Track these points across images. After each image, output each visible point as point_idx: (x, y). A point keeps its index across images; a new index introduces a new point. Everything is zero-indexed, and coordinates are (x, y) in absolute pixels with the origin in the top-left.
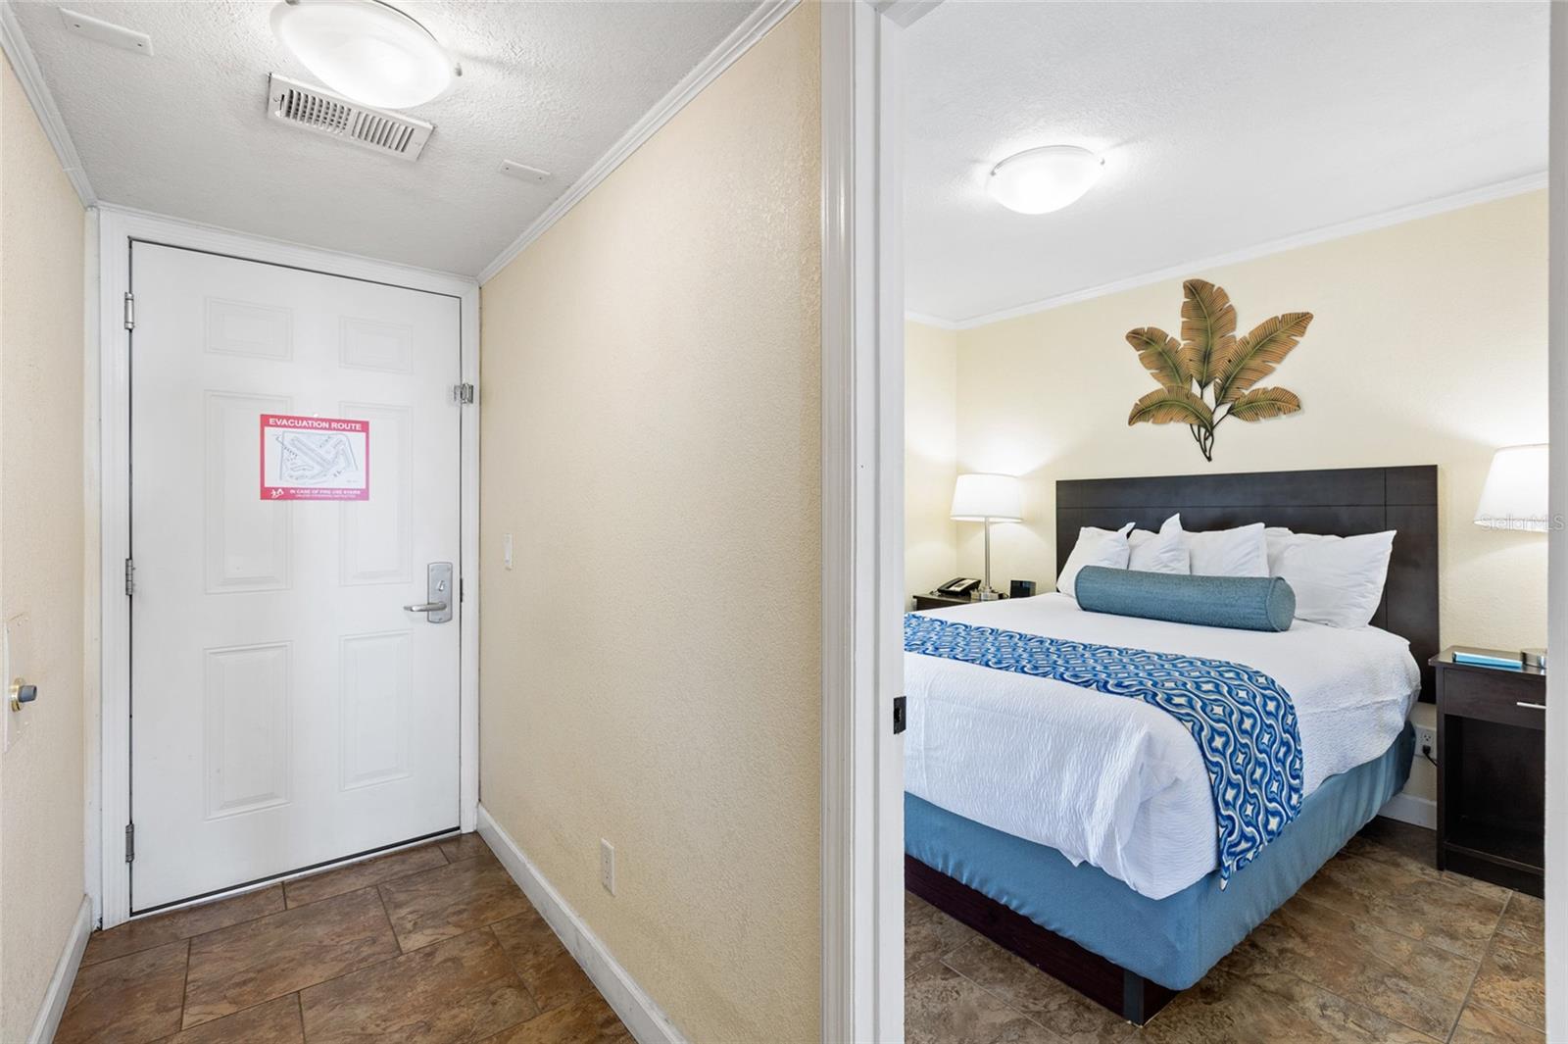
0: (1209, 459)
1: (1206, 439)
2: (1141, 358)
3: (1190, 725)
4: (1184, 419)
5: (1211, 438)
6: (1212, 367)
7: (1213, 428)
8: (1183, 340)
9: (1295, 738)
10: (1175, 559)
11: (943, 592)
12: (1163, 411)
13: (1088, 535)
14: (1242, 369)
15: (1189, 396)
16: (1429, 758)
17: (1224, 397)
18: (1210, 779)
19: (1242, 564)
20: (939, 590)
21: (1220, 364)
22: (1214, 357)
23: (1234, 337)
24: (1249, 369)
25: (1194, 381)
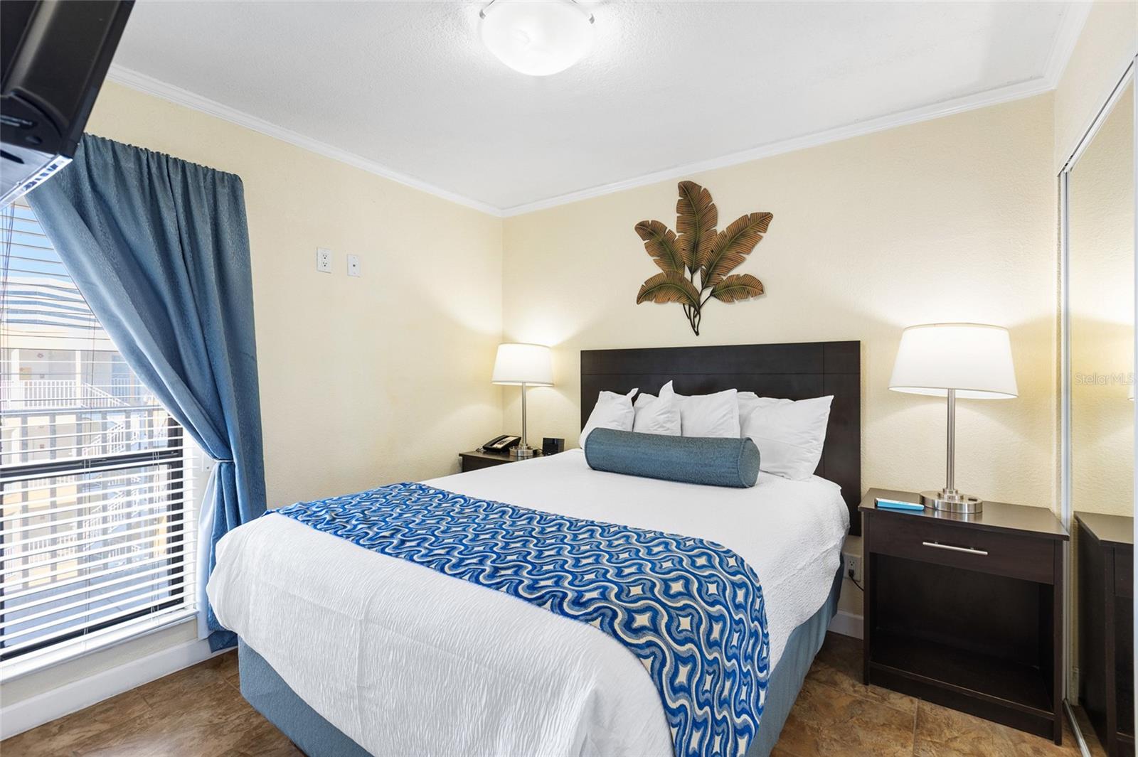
0: (697, 333)
1: (695, 317)
2: (647, 247)
3: (648, 662)
4: (678, 300)
5: (698, 316)
6: (700, 254)
7: (700, 307)
8: (678, 232)
9: (763, 623)
10: (669, 421)
11: (488, 449)
12: (663, 292)
13: (606, 397)
14: (721, 258)
15: (683, 279)
16: (853, 580)
17: (708, 282)
18: (671, 734)
19: (720, 425)
20: (484, 448)
21: (705, 254)
22: (702, 247)
23: (715, 231)
24: (726, 258)
25: (686, 268)
